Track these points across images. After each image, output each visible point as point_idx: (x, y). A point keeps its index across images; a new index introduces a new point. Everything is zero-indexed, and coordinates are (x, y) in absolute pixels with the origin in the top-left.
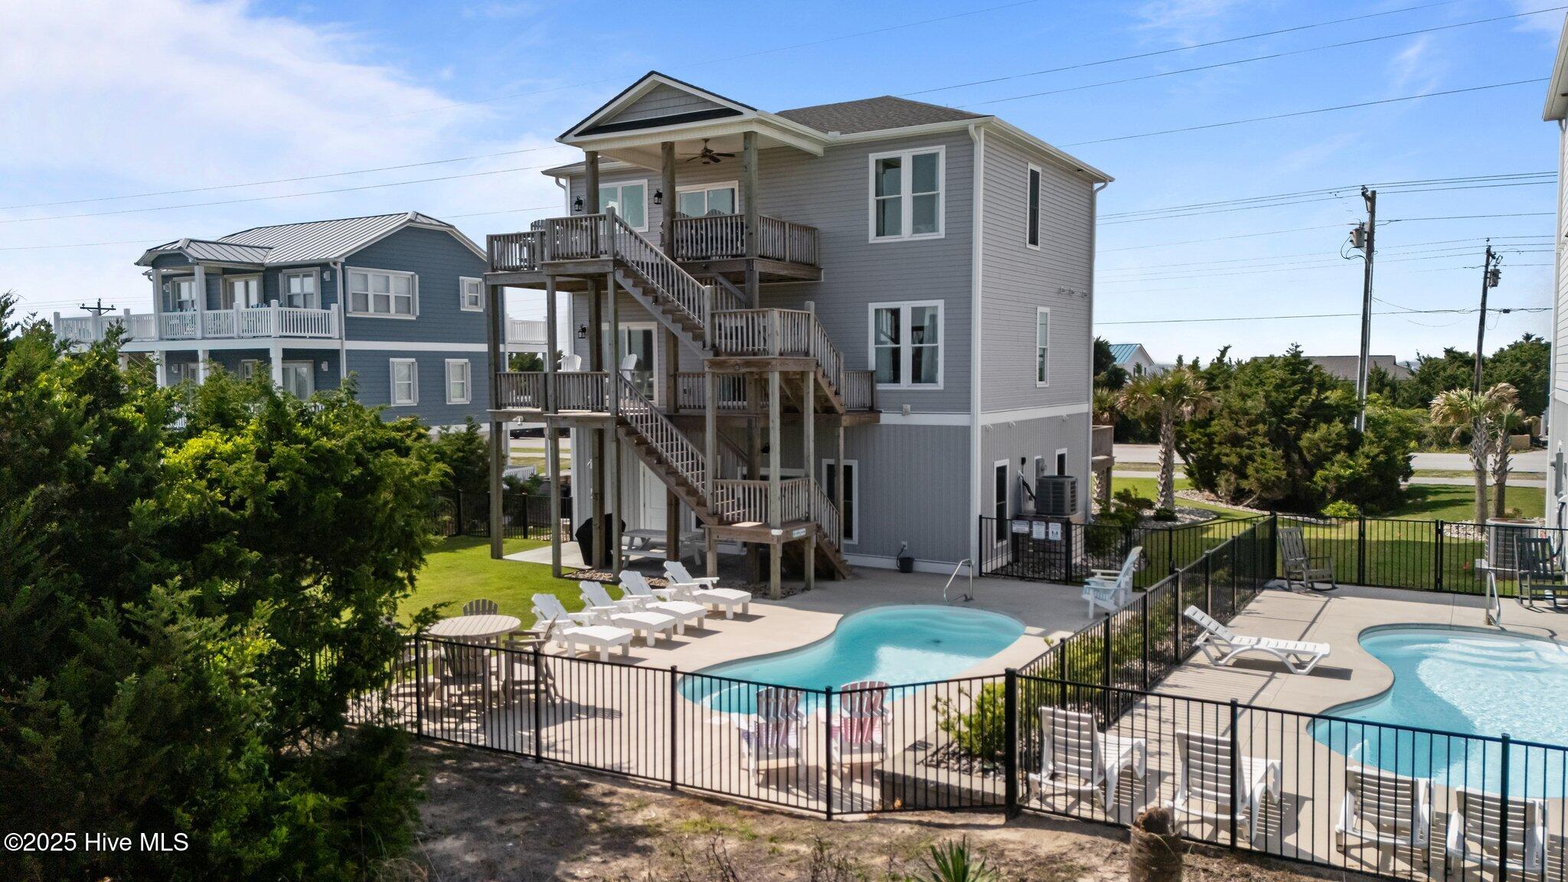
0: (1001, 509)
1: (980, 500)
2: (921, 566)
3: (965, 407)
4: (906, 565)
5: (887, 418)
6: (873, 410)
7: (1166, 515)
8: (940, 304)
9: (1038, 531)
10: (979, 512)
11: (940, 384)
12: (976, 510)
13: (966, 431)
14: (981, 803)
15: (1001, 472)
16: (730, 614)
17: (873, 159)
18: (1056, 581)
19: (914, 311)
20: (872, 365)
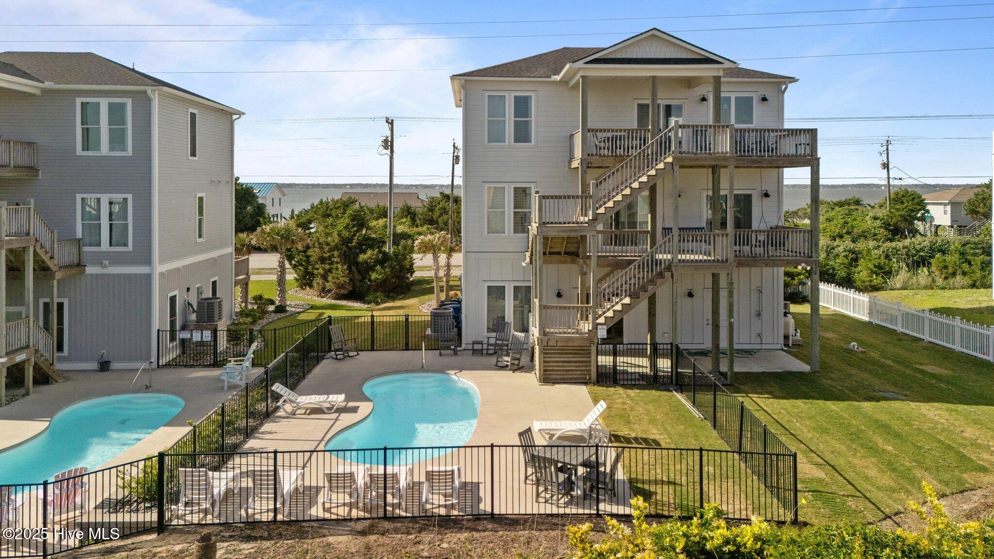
0: (173, 323)
1: (159, 319)
2: (115, 365)
3: (148, 261)
4: (105, 367)
5: (90, 270)
6: (79, 265)
7: (281, 309)
8: (130, 196)
9: (197, 337)
10: (157, 328)
11: (130, 247)
13: (149, 277)
14: (143, 529)
15: (173, 299)
17: (79, 102)
18: (208, 366)
19: (111, 201)
20: (79, 235)
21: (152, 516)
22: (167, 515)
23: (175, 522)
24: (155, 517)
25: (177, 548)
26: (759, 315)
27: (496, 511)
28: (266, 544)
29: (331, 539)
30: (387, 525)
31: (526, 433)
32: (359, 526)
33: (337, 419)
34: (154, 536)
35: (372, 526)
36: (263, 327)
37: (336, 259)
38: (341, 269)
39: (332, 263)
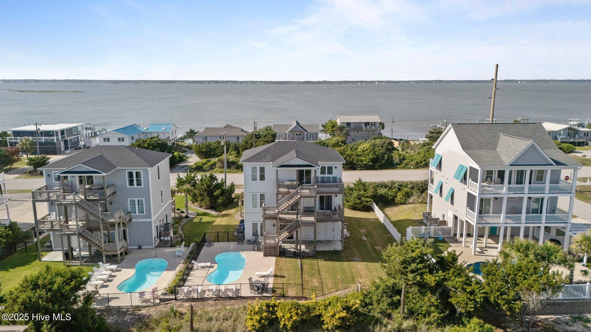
0: (157, 234)
1: (154, 234)
2: (143, 247)
3: (150, 218)
4: (140, 248)
5: (133, 220)
6: (131, 220)
7: (187, 217)
8: (144, 199)
9: (166, 239)
11: (145, 214)
12: (154, 236)
13: (151, 222)
14: (172, 299)
15: (157, 226)
16: (114, 270)
17: (127, 171)
18: (170, 247)
19: (138, 200)
20: (130, 210)
21: (173, 297)
22: (176, 297)
23: (178, 298)
24: (174, 297)
25: (180, 303)
26: (334, 230)
27: (242, 296)
28: (197, 303)
29: (209, 302)
30: (220, 299)
31: (250, 279)
32: (214, 299)
33: (209, 270)
34: (174, 301)
35: (217, 299)
36: (182, 227)
37: (205, 195)
38: (207, 199)
39: (204, 196)
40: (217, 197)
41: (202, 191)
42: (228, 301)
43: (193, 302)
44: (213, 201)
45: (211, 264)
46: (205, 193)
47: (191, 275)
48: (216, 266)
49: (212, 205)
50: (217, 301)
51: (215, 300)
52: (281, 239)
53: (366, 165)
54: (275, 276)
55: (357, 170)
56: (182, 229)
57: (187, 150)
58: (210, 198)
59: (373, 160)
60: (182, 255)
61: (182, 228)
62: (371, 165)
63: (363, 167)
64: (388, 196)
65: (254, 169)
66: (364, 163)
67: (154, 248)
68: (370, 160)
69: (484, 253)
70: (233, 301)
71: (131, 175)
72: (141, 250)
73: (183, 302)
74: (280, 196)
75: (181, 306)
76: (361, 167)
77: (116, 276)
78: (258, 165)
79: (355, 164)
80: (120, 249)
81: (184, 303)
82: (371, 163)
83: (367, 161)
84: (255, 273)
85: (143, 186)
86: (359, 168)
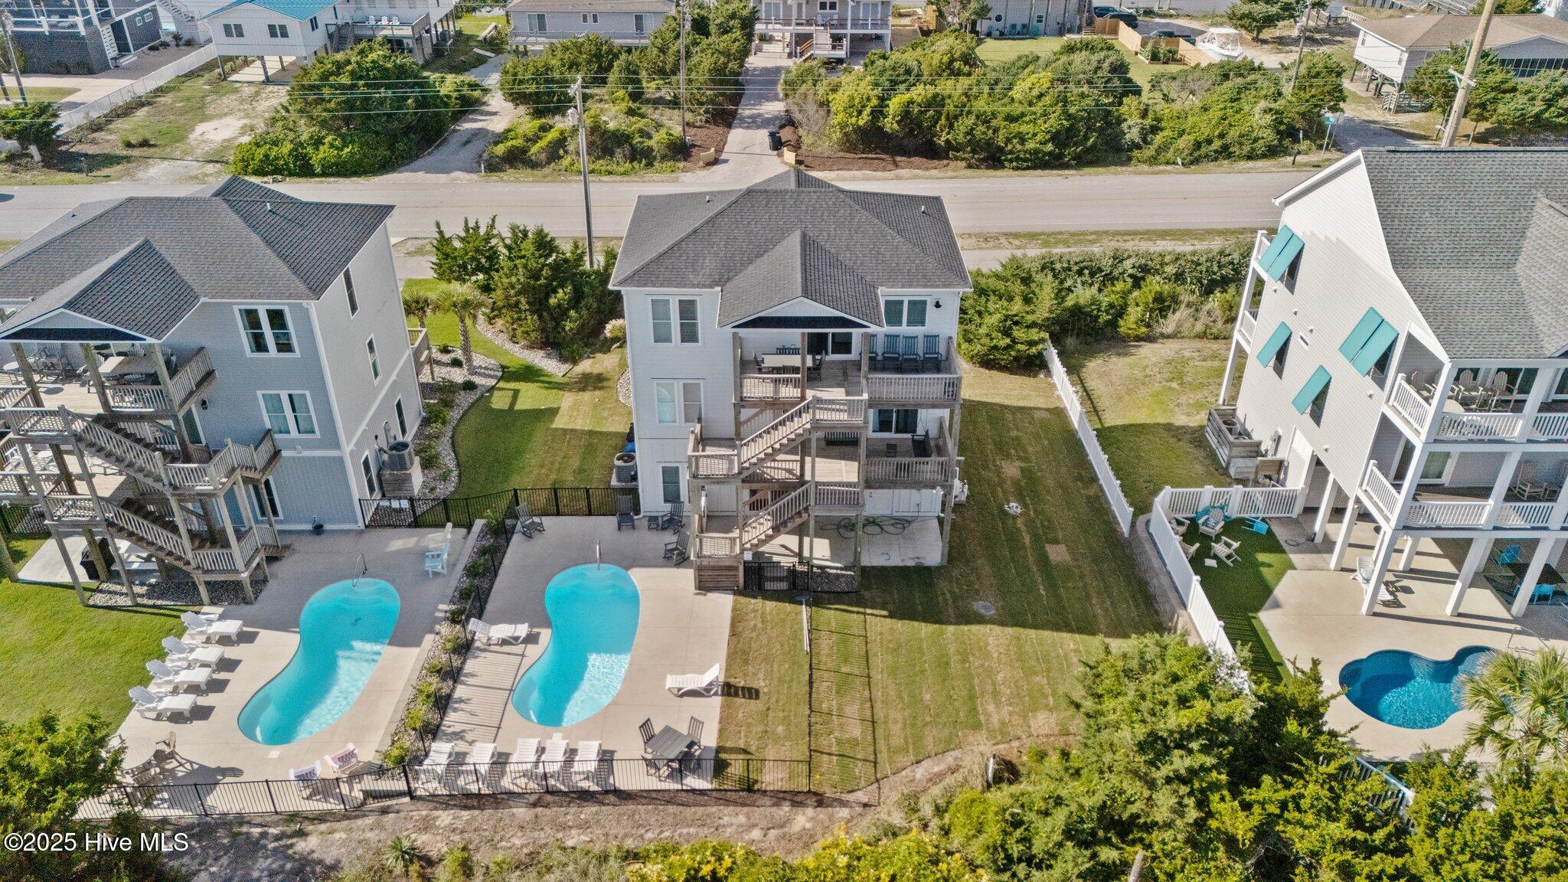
0: (371, 487)
3: (337, 445)
10: (358, 498)
11: (318, 435)
12: (355, 497)
14: (399, 795)
15: (366, 463)
16: (234, 638)
17: (236, 308)
18: (410, 526)
19: (290, 396)
20: (268, 426)
22: (413, 788)
23: (417, 791)
25: (424, 813)
27: (619, 786)
30: (549, 798)
32: (533, 798)
33: (522, 657)
34: (407, 801)
35: (539, 798)
36: (455, 429)
37: (524, 306)
38: (531, 320)
39: (520, 311)
40: (562, 313)
41: (512, 292)
42: (573, 810)
43: (466, 807)
44: (551, 325)
45: (531, 626)
46: (523, 300)
47: (466, 675)
48: (545, 635)
49: (547, 338)
50: (539, 810)
51: (534, 805)
52: (748, 546)
53: (1036, 151)
54: (729, 690)
55: (1004, 167)
56: (453, 444)
57: (488, 54)
58: (540, 317)
59: (1055, 138)
60: (445, 571)
61: (452, 437)
62: (1050, 153)
63: (1025, 160)
64: (1099, 310)
65: (659, 309)
66: (1031, 145)
67: (361, 532)
68: (1048, 137)
69: (1400, 606)
70: (589, 811)
71: (251, 318)
72: (323, 536)
73: (436, 809)
74: (746, 413)
75: (426, 826)
76: (1018, 159)
77: (238, 662)
78: (674, 296)
79: (1001, 150)
80: (247, 565)
81: (436, 813)
82: (1050, 147)
83: (1039, 138)
84: (664, 679)
85: (297, 354)
86: (1011, 161)
